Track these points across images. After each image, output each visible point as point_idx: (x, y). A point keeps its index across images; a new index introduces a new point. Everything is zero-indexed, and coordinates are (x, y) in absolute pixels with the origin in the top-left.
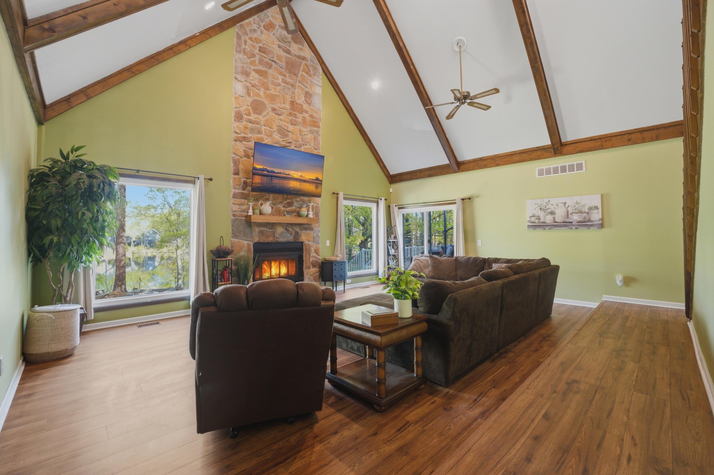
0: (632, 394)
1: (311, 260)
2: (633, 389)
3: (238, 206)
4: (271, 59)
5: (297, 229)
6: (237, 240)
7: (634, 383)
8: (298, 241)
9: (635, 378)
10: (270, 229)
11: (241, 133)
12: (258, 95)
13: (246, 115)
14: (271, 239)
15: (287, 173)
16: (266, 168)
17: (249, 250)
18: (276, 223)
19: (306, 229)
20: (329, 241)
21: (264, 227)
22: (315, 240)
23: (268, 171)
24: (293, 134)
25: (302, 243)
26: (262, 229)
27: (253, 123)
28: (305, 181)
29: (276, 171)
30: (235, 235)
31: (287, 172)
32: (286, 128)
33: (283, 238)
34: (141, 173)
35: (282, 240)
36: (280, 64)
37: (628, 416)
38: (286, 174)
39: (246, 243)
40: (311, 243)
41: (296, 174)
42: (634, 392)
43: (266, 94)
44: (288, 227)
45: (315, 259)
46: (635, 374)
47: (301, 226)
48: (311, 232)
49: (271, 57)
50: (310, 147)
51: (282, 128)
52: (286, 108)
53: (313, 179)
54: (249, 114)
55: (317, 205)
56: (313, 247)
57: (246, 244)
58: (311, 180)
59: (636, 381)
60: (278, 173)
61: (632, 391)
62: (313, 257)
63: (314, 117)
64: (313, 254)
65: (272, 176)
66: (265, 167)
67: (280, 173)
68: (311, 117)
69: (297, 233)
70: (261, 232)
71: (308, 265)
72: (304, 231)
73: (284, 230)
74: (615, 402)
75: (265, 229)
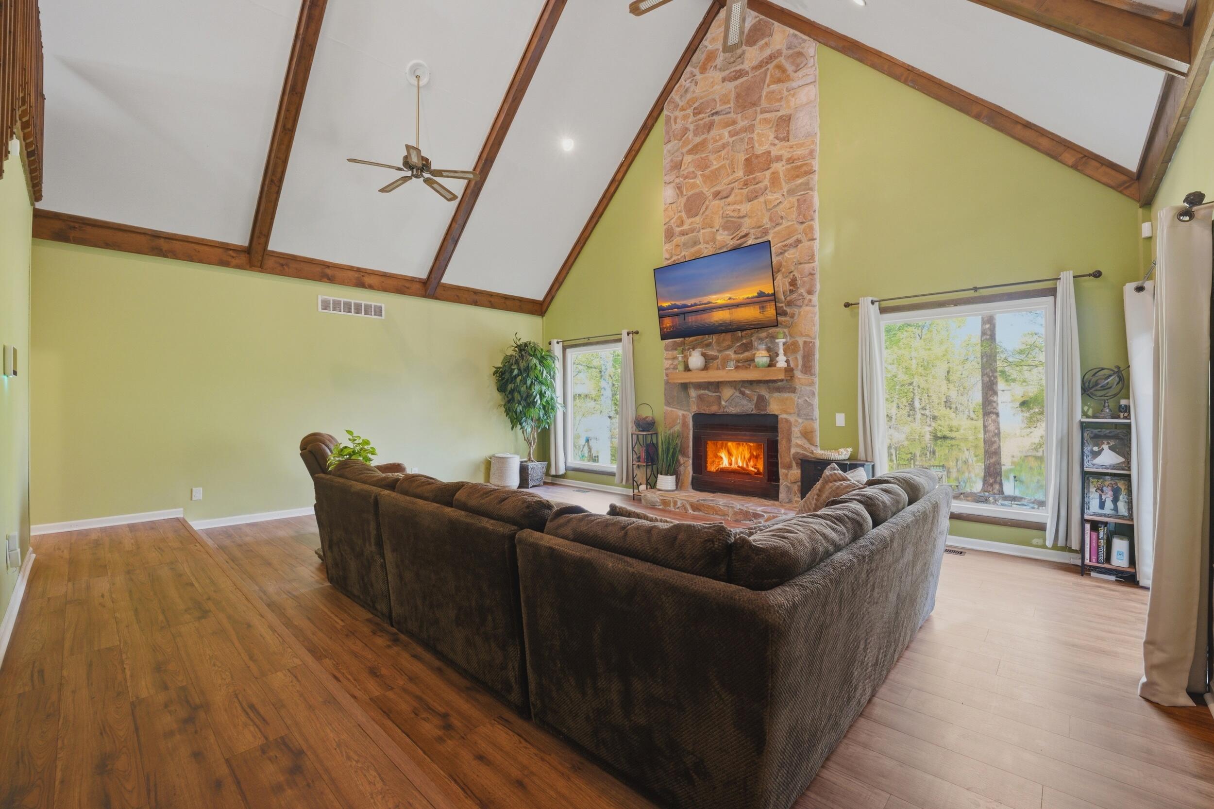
0: (120, 641)
1: (793, 451)
2: (122, 647)
3: (670, 362)
4: (713, 112)
5: (764, 392)
6: (670, 409)
7: (124, 656)
8: (763, 413)
9: (125, 666)
10: (714, 392)
11: (671, 257)
12: (694, 186)
13: (678, 226)
14: (714, 409)
15: (705, 301)
16: (675, 304)
17: (684, 424)
18: (721, 382)
19: (779, 390)
20: (843, 415)
21: (704, 389)
22: (805, 411)
23: (678, 307)
24: (750, 217)
25: (776, 416)
26: (702, 392)
27: (687, 234)
28: (737, 306)
29: (689, 302)
30: (668, 403)
31: (705, 299)
32: (735, 214)
33: (736, 406)
34: (592, 340)
35: (732, 410)
36: (724, 110)
37: (116, 618)
38: (705, 304)
39: (680, 413)
40: (792, 419)
41: (720, 299)
42: (119, 644)
43: (705, 176)
44: (745, 388)
45: (802, 452)
46: (128, 672)
47: (770, 384)
48: (792, 395)
49: (711, 111)
50: (790, 223)
51: (731, 217)
52: (737, 179)
53: (753, 298)
54: (682, 223)
55: (808, 340)
56: (796, 426)
57: (681, 415)
58: (748, 301)
59: (122, 662)
60: (692, 306)
61: (122, 644)
62: (798, 446)
63: (796, 159)
64: (797, 440)
65: (684, 313)
66: (673, 303)
67: (695, 305)
68: (790, 163)
69: (761, 399)
70: (700, 398)
71: (786, 462)
72: (776, 395)
73: (737, 394)
74: (137, 623)
75: (706, 392)
